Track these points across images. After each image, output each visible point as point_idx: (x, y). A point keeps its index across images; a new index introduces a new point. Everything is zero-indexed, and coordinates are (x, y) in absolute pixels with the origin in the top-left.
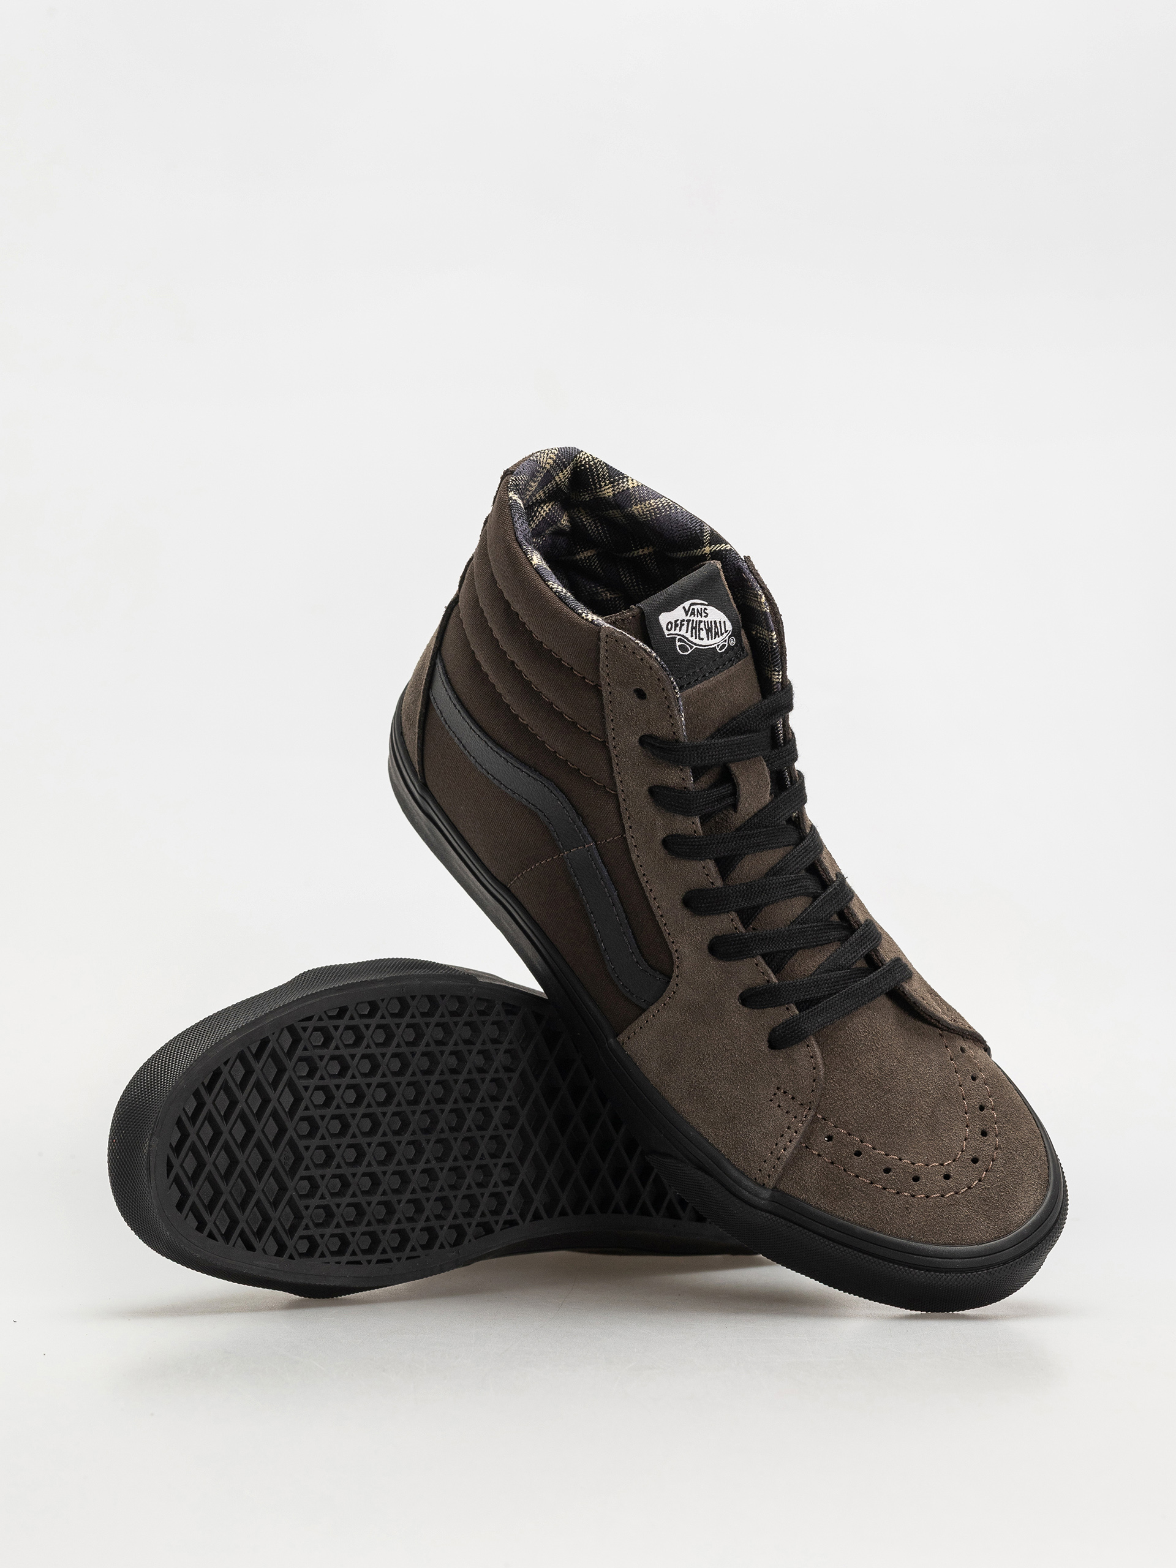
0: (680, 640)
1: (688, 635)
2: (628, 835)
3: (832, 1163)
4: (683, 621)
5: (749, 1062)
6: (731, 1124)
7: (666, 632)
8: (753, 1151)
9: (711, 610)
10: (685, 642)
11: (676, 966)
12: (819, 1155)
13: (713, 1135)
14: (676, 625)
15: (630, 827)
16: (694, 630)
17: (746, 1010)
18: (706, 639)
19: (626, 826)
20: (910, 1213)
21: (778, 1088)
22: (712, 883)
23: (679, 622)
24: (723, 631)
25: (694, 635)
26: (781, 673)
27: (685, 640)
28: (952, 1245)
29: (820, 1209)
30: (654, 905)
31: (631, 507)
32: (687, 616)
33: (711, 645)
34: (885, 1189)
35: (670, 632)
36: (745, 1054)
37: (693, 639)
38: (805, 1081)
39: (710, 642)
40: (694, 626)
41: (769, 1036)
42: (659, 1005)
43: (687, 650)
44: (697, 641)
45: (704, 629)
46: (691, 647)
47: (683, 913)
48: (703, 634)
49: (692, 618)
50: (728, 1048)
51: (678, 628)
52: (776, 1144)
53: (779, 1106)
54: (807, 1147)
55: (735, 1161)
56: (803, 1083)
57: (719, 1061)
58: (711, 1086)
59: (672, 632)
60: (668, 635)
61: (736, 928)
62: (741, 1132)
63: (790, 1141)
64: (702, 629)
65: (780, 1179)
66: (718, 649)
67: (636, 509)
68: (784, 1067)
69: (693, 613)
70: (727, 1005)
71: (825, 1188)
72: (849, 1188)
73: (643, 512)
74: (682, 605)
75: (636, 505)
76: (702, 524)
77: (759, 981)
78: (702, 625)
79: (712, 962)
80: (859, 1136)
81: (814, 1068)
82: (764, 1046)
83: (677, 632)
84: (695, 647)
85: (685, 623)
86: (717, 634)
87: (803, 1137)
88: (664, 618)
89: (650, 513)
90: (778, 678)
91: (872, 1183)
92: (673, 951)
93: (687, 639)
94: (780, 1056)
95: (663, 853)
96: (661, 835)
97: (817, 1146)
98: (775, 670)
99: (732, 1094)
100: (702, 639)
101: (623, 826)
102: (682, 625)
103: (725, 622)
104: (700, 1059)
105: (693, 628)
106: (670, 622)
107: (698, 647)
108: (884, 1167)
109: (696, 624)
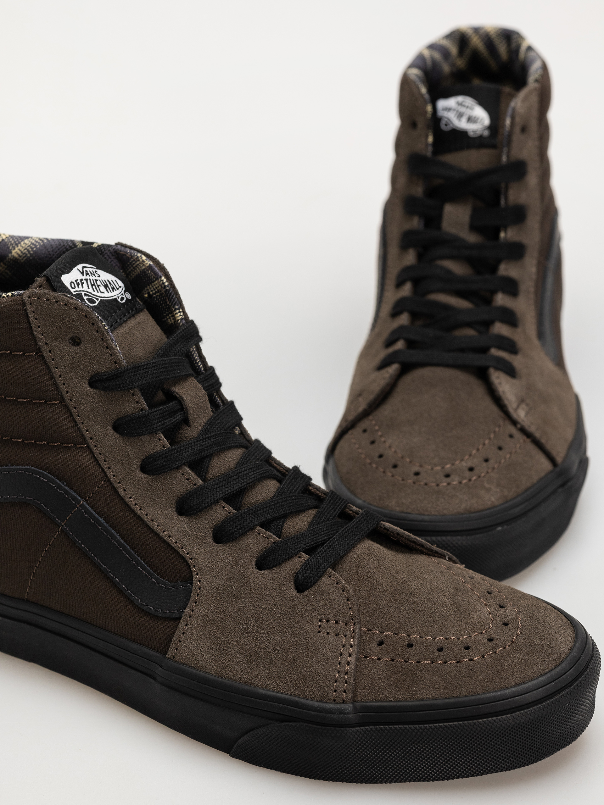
0: (85, 295)
1: (91, 290)
2: (109, 473)
3: (393, 660)
4: (81, 280)
5: (287, 609)
6: (293, 667)
7: (72, 290)
8: (322, 678)
9: (100, 272)
10: (91, 296)
11: (192, 567)
12: (379, 659)
13: (282, 685)
14: (78, 284)
15: (109, 468)
16: (94, 287)
17: (265, 572)
18: (106, 292)
19: (105, 467)
20: (476, 672)
21: (320, 621)
22: (195, 485)
23: (79, 281)
24: (118, 287)
25: (95, 290)
26: (181, 310)
27: (90, 294)
28: (524, 683)
29: (399, 701)
30: (154, 525)
31: (11, 253)
32: (83, 275)
33: (113, 297)
34: (445, 663)
35: (75, 290)
36: (280, 605)
37: (95, 293)
38: (340, 603)
39: (110, 294)
40: (93, 283)
41: (295, 583)
42: (191, 605)
43: (95, 302)
44: (99, 294)
45: (101, 285)
46: (98, 299)
47: (180, 521)
48: (102, 289)
49: (88, 277)
50: (264, 606)
51: (80, 286)
52: (340, 664)
53: (328, 633)
54: (365, 657)
55: (311, 695)
56: (339, 606)
57: (261, 622)
58: (264, 646)
59: (77, 289)
60: (75, 292)
61: (229, 513)
62: (305, 669)
63: (350, 656)
64: (100, 285)
65: (354, 692)
66: (119, 300)
67: (16, 252)
68: (318, 601)
69: (87, 274)
70: (249, 574)
71: (397, 681)
72: (416, 673)
73: (22, 252)
74: (76, 268)
75: (14, 249)
76: (72, 241)
77: (266, 544)
78: (99, 283)
79: (220, 547)
80: (405, 632)
81: (343, 591)
82: (294, 593)
83: (81, 288)
84: (100, 299)
85: (85, 282)
86: (113, 288)
87: (359, 648)
88: (66, 279)
89: (28, 250)
90: (180, 315)
91: (433, 662)
92: (185, 555)
93: (91, 293)
94: (310, 594)
95: (144, 477)
96: (137, 463)
97: (373, 652)
98: (176, 309)
99: (284, 642)
100: (103, 293)
101: (103, 469)
102: (82, 284)
103: (116, 281)
104: (245, 628)
105: (92, 285)
106: (72, 282)
107: (103, 299)
108: (437, 647)
109: (94, 282)
